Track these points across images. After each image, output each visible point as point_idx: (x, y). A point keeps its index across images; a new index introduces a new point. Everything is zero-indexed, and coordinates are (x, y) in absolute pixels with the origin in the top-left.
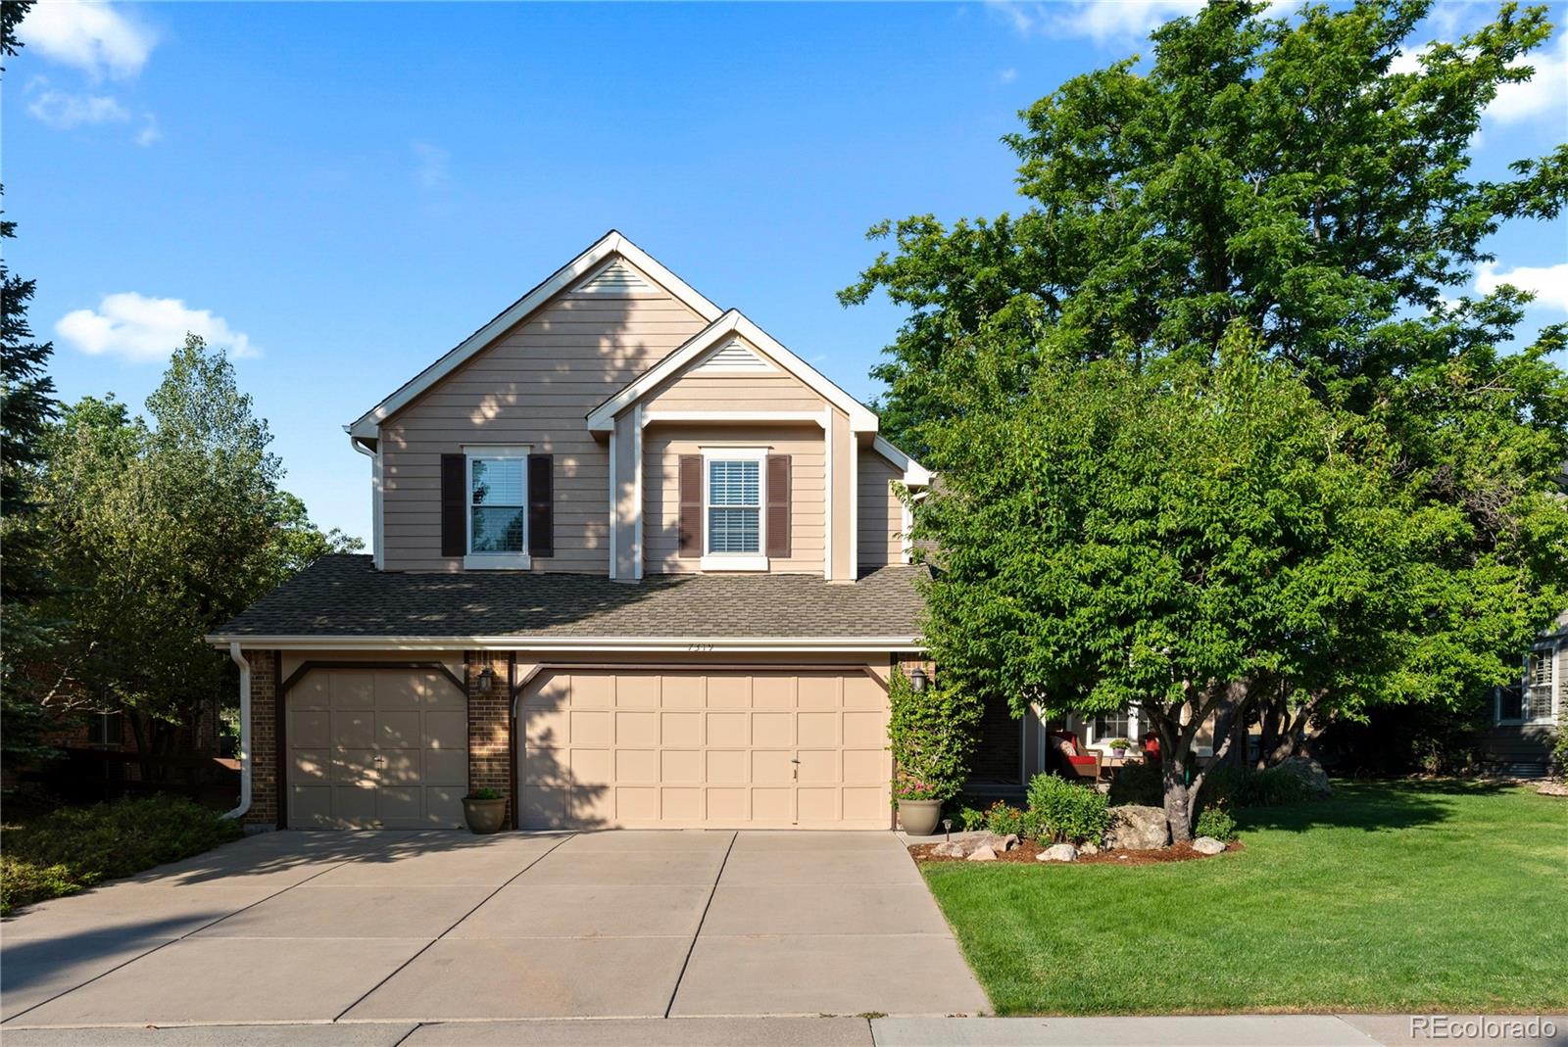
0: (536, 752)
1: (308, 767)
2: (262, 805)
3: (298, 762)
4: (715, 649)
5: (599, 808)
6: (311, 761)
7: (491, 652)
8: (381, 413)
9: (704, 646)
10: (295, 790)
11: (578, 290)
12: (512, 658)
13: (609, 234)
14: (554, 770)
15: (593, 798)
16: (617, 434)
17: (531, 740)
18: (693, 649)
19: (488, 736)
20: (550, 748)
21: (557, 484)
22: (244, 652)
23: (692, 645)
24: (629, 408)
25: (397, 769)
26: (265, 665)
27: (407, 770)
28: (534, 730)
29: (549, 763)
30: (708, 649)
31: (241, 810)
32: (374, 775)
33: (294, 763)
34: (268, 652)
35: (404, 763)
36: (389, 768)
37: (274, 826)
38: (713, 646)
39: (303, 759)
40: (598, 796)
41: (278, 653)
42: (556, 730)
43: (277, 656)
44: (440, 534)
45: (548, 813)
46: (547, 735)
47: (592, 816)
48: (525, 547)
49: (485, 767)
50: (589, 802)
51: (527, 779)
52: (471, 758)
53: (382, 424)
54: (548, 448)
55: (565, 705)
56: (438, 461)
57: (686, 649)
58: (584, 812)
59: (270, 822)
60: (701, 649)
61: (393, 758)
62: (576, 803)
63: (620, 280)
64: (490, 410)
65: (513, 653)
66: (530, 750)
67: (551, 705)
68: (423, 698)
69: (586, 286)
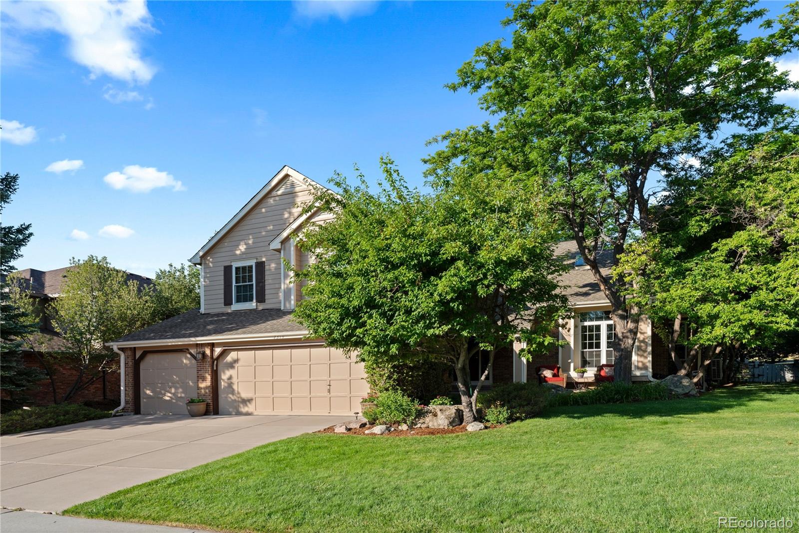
0: (226, 385)
1: (148, 392)
2: (128, 406)
3: (145, 390)
4: (285, 338)
5: (250, 408)
6: (149, 390)
7: (204, 344)
8: (201, 254)
9: (280, 336)
10: (143, 401)
11: (274, 193)
12: (212, 346)
13: (284, 167)
14: (233, 392)
15: (248, 403)
16: (284, 250)
17: (223, 380)
18: (276, 338)
19: (204, 379)
20: (232, 383)
21: (267, 273)
22: (119, 349)
23: (275, 336)
24: (287, 238)
25: (178, 393)
26: (129, 353)
27: (181, 393)
28: (224, 376)
29: (231, 390)
30: (282, 338)
31: (121, 407)
32: (169, 395)
33: (144, 391)
34: (131, 348)
35: (180, 390)
36: (175, 392)
37: (133, 413)
38: (284, 336)
39: (147, 389)
40: (250, 403)
41: (135, 348)
42: (233, 376)
43: (134, 350)
44: (223, 297)
45: (231, 410)
46: (230, 378)
47: (247, 411)
48: (254, 301)
49: (203, 391)
50: (247, 405)
51: (222, 396)
52: (199, 388)
53: (202, 257)
54: (264, 259)
55: (236, 365)
56: (222, 269)
57: (273, 338)
58: (244, 409)
59: (131, 412)
60: (279, 338)
61: (176, 388)
62: (241, 406)
63: (293, 185)
64: (242, 247)
65: (213, 343)
66: (223, 384)
67: (231, 365)
68: (186, 364)
69: (278, 190)
